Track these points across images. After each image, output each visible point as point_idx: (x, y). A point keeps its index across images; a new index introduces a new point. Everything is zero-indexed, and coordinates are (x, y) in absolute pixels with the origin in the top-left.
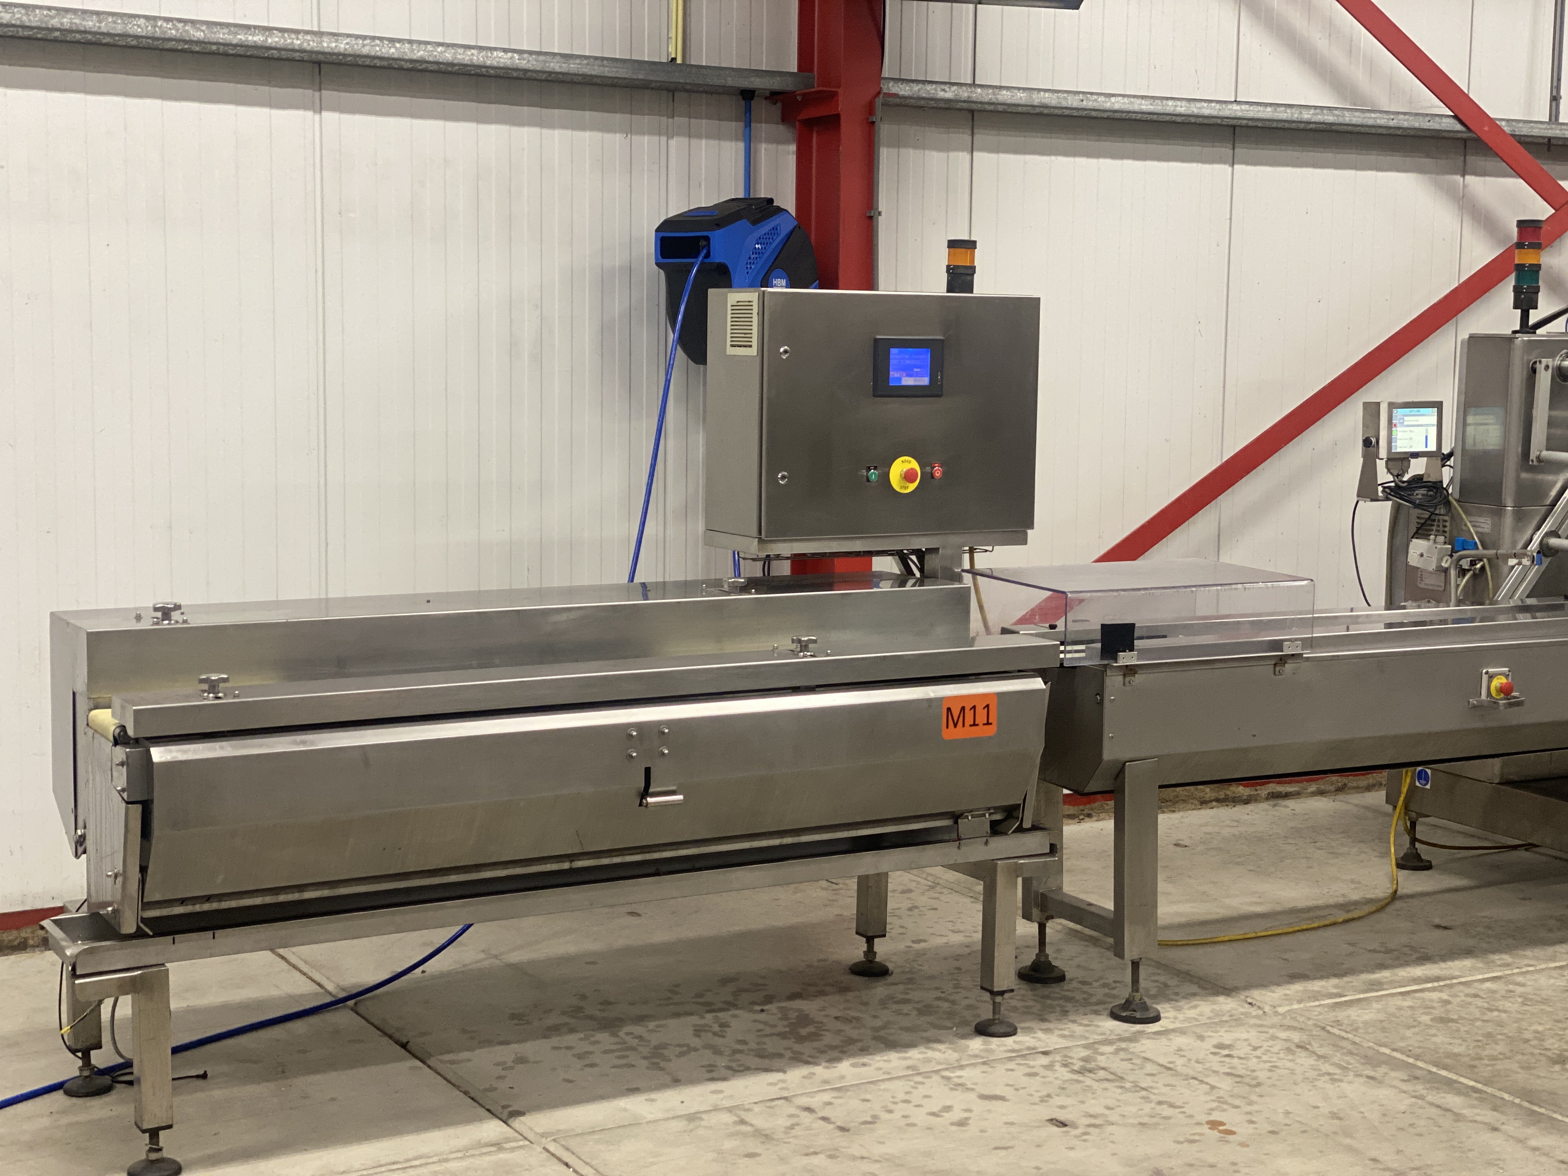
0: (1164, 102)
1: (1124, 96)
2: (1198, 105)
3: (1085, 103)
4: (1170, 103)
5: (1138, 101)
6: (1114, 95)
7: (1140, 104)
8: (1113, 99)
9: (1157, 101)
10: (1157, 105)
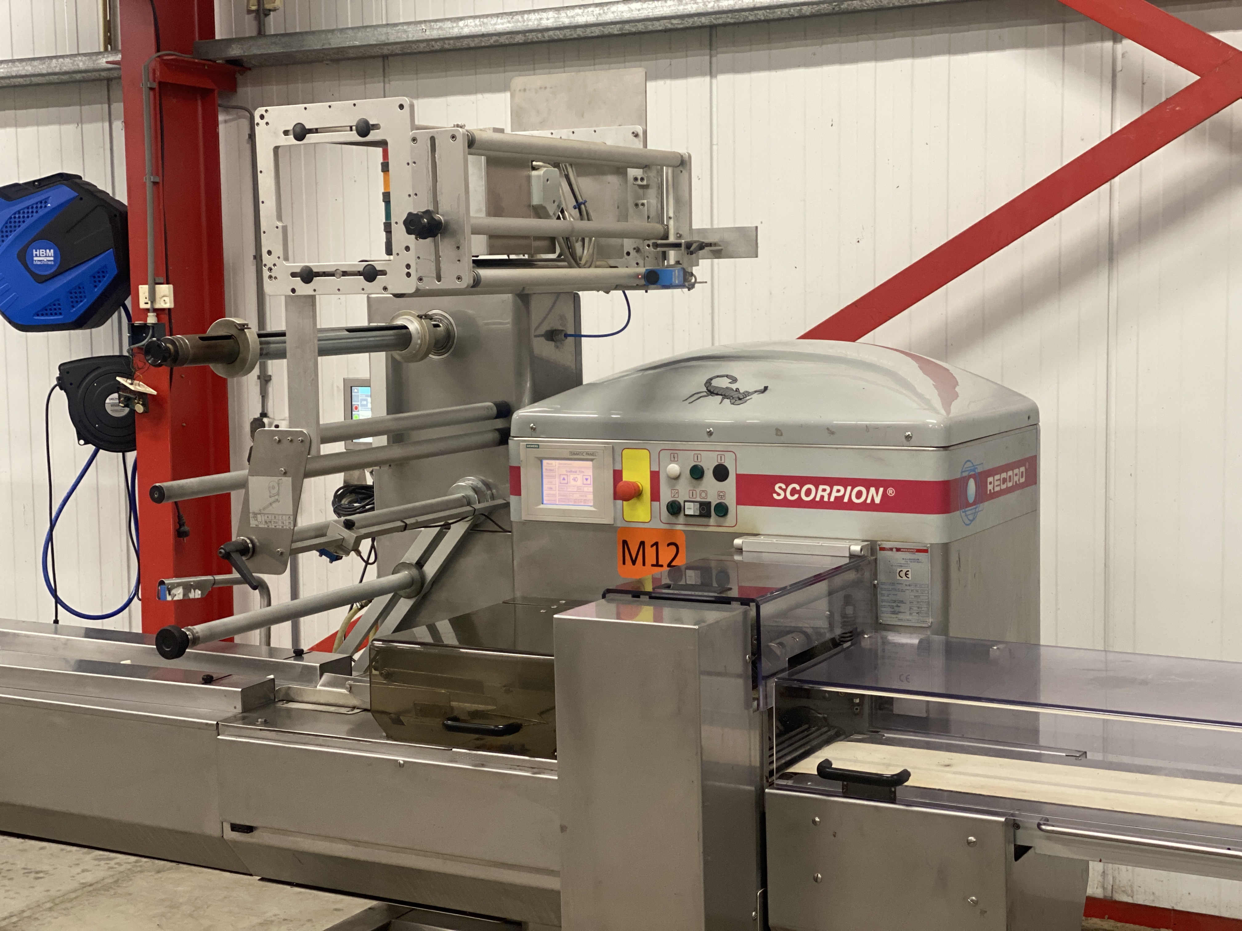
0: (526, 16)
1: (474, 17)
2: (570, 13)
3: (428, 33)
4: (533, 16)
5: (494, 20)
6: (461, 19)
7: (495, 24)
8: (461, 24)
9: (516, 17)
10: (518, 21)
